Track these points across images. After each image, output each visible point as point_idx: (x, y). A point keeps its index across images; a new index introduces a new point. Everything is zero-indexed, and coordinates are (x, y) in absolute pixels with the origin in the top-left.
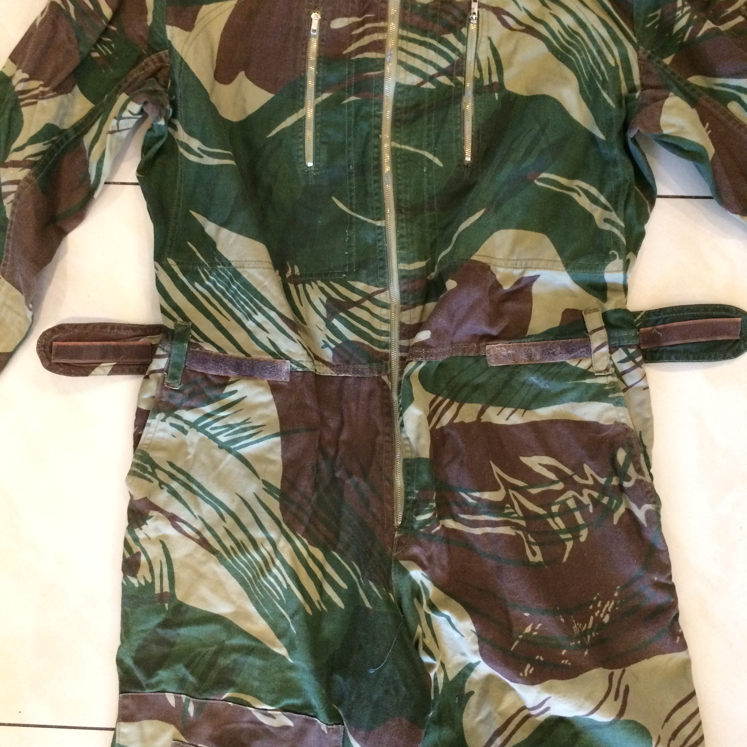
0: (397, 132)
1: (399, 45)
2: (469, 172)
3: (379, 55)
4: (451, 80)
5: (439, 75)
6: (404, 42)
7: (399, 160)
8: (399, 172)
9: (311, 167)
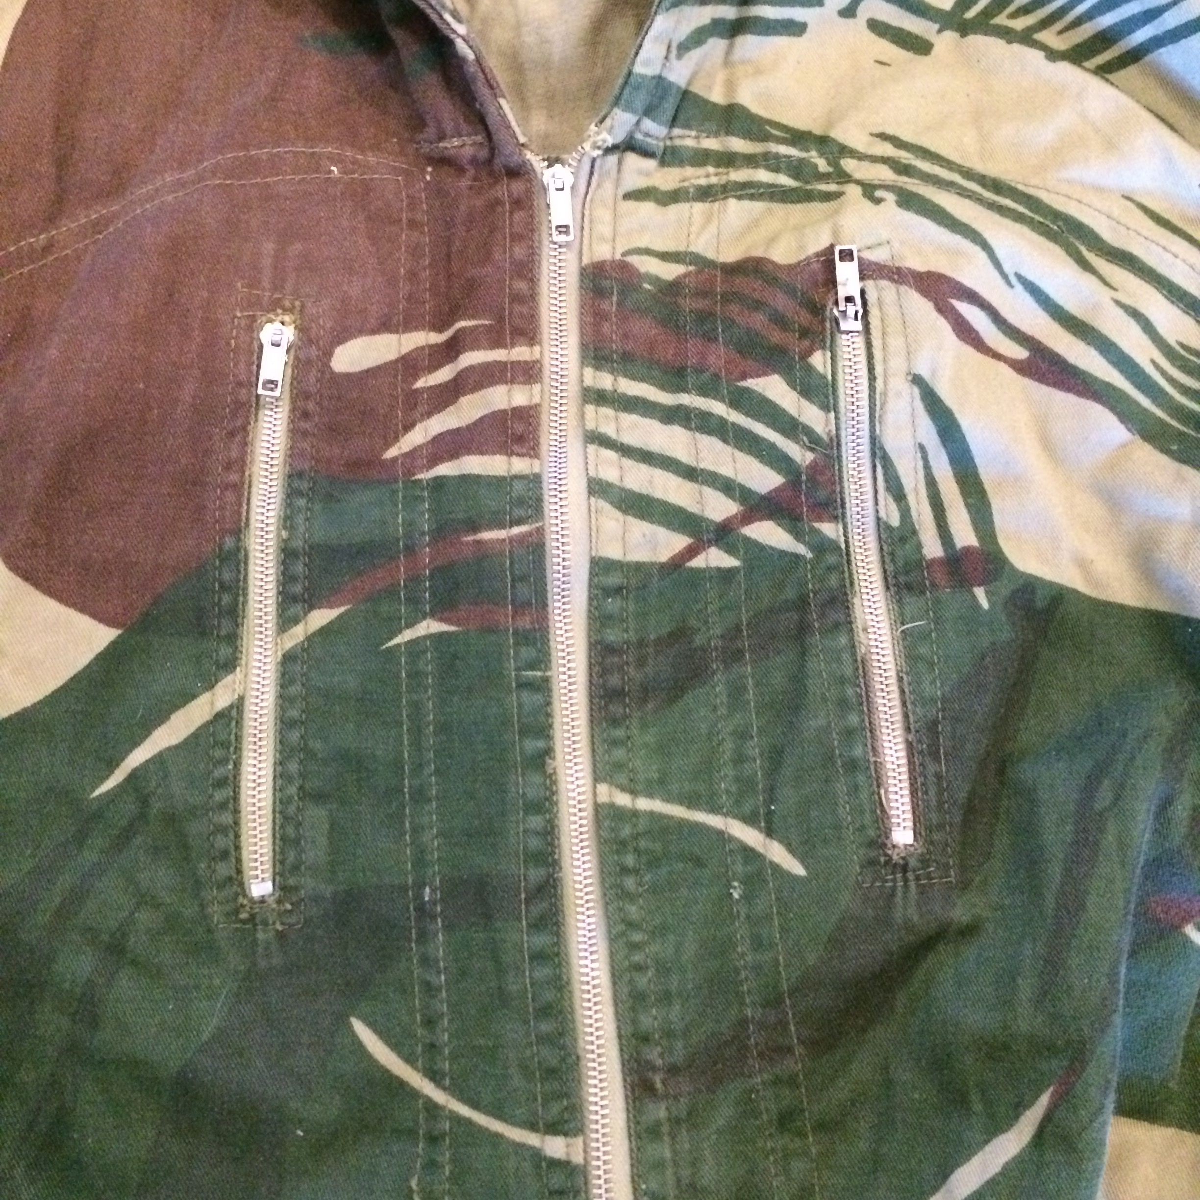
0: (615, 743)
1: (590, 425)
3: (520, 465)
4: (798, 535)
5: (748, 517)
6: (607, 411)
7: (630, 860)
8: (633, 911)
9: (262, 900)
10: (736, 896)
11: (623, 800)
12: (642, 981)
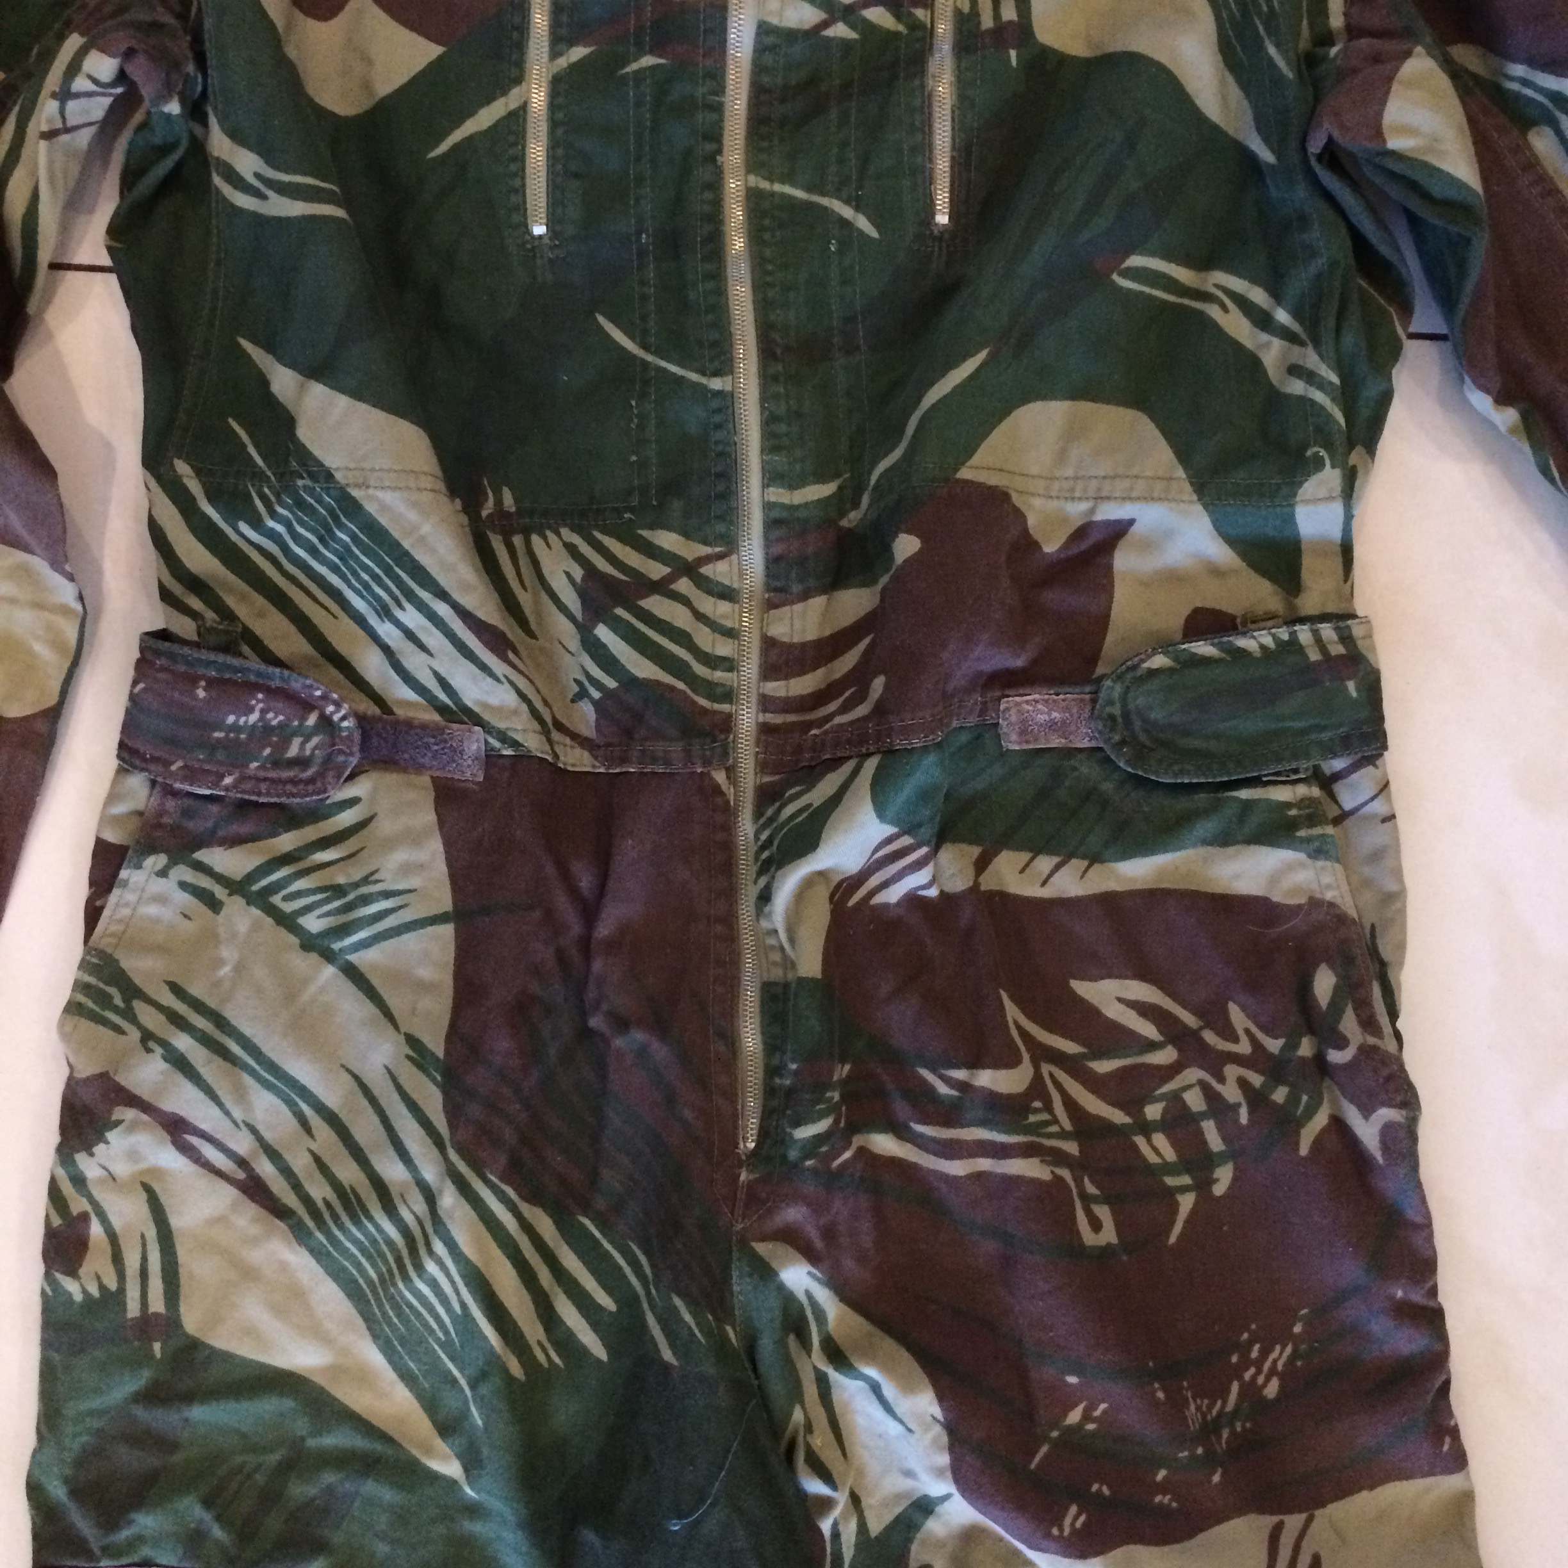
0: (761, 150)
2: (944, 253)
4: (899, 17)
7: (767, 222)
8: (768, 252)
9: (540, 237)
10: (833, 249)
11: (765, 185)
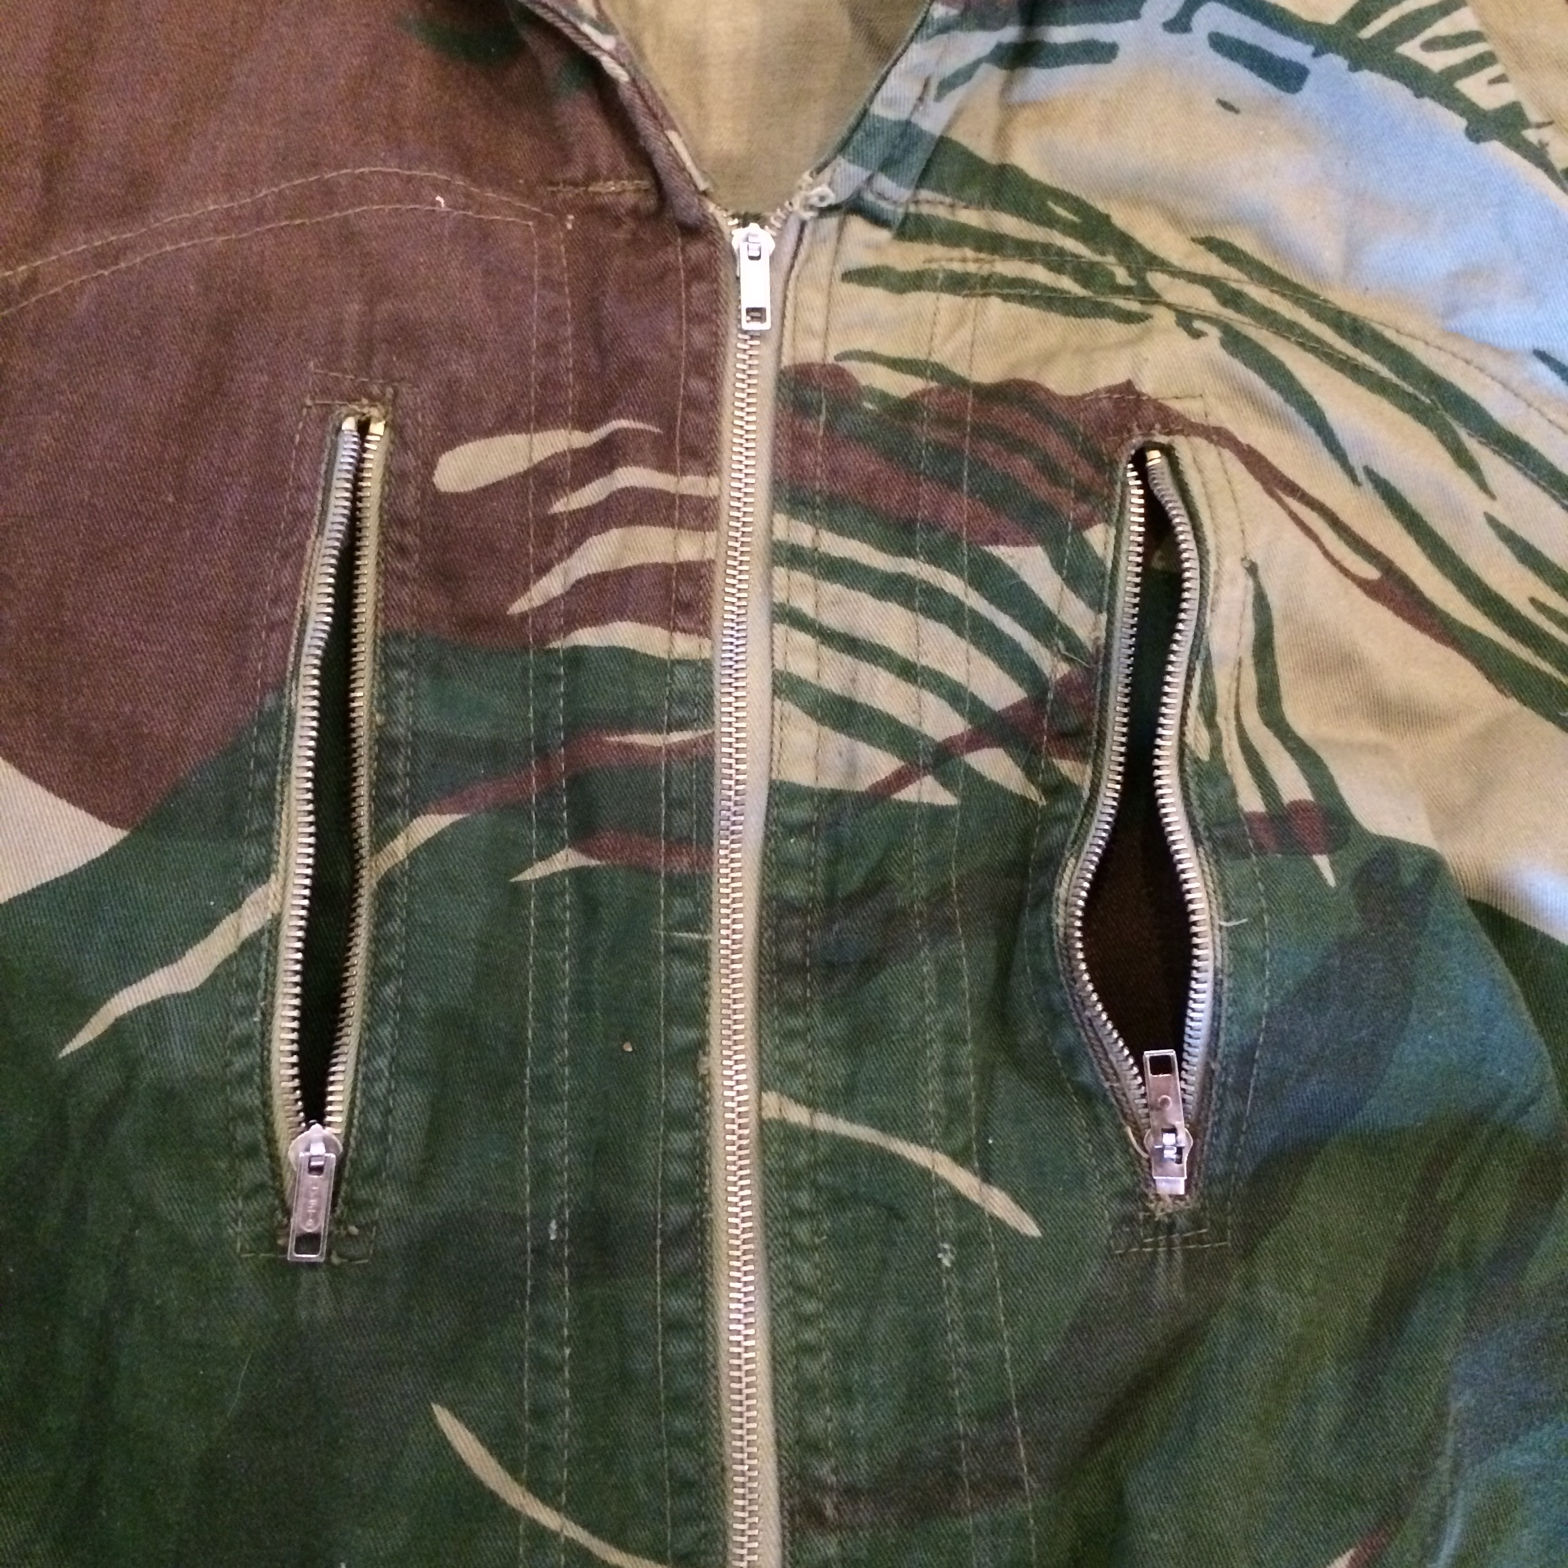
0: (790, 1036)
2: (1179, 1257)
3: (684, 645)
4: (1031, 772)
5: (975, 741)
6: (803, 578)
10: (946, 1262)
12: (813, 1368)
